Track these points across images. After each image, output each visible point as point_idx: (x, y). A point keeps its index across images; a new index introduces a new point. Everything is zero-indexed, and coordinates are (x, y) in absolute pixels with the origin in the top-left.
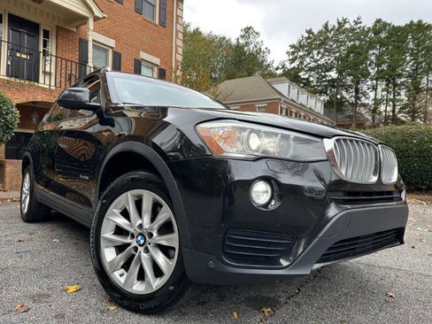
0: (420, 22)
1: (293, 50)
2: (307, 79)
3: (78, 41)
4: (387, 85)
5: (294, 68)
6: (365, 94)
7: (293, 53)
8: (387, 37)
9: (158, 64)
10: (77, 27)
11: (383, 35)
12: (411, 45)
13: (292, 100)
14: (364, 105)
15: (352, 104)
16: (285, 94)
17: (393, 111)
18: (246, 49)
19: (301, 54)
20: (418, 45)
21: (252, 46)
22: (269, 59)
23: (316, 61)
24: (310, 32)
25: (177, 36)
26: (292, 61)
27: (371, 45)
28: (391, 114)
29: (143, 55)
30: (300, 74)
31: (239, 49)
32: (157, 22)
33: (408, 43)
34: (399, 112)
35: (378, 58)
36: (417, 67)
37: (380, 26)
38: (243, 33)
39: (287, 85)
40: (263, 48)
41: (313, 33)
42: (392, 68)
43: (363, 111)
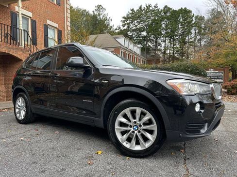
0: (185, 8)
1: (124, 19)
2: (132, 36)
3: (10, 13)
4: (170, 40)
5: (125, 29)
6: (160, 44)
7: (124, 21)
8: (170, 16)
9: (57, 27)
10: (9, 5)
11: (168, 14)
12: (181, 20)
13: (126, 48)
14: (160, 50)
15: (154, 50)
16: (123, 44)
17: (173, 53)
18: (98, 17)
19: (128, 22)
20: (184, 20)
21: (102, 16)
22: (111, 24)
23: (136, 26)
24: (132, 10)
25: (67, 12)
26: (124, 26)
27: (163, 19)
28: (172, 54)
29: (49, 22)
30: (128, 33)
31: (94, 17)
32: (55, 3)
33: (180, 19)
34: (176, 53)
35: (166, 26)
36: (184, 32)
37: (167, 9)
38: (96, 8)
39: (124, 39)
40: (108, 18)
41: (134, 11)
42: (173, 32)
43: (159, 53)
